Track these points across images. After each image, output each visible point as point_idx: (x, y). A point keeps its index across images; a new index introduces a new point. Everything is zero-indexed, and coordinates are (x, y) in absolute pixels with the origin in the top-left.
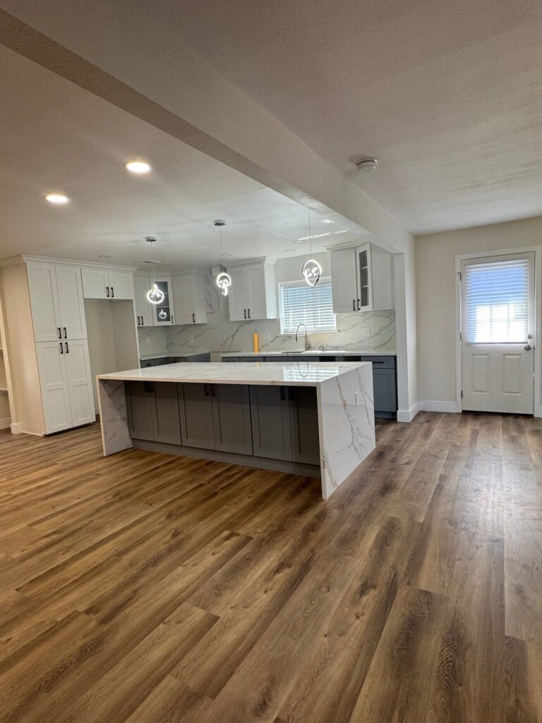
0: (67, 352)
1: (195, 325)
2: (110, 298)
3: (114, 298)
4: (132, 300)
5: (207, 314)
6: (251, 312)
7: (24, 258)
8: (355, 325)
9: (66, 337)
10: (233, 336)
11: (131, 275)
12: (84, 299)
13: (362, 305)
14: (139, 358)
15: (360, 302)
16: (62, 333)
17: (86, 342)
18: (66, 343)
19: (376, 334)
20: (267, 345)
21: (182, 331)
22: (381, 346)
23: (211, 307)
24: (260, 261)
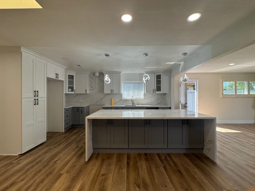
0: (37, 104)
1: (86, 94)
2: (57, 79)
3: (58, 79)
4: (63, 81)
5: (90, 90)
6: (114, 90)
7: (22, 49)
8: (150, 97)
9: (37, 96)
10: (102, 99)
11: (64, 70)
12: (47, 77)
13: (157, 91)
14: (64, 107)
15: (156, 90)
16: (36, 93)
17: (45, 99)
18: (37, 99)
19: (156, 100)
20: (117, 103)
21: (76, 96)
22: (158, 104)
23: (92, 88)
24: (119, 73)
